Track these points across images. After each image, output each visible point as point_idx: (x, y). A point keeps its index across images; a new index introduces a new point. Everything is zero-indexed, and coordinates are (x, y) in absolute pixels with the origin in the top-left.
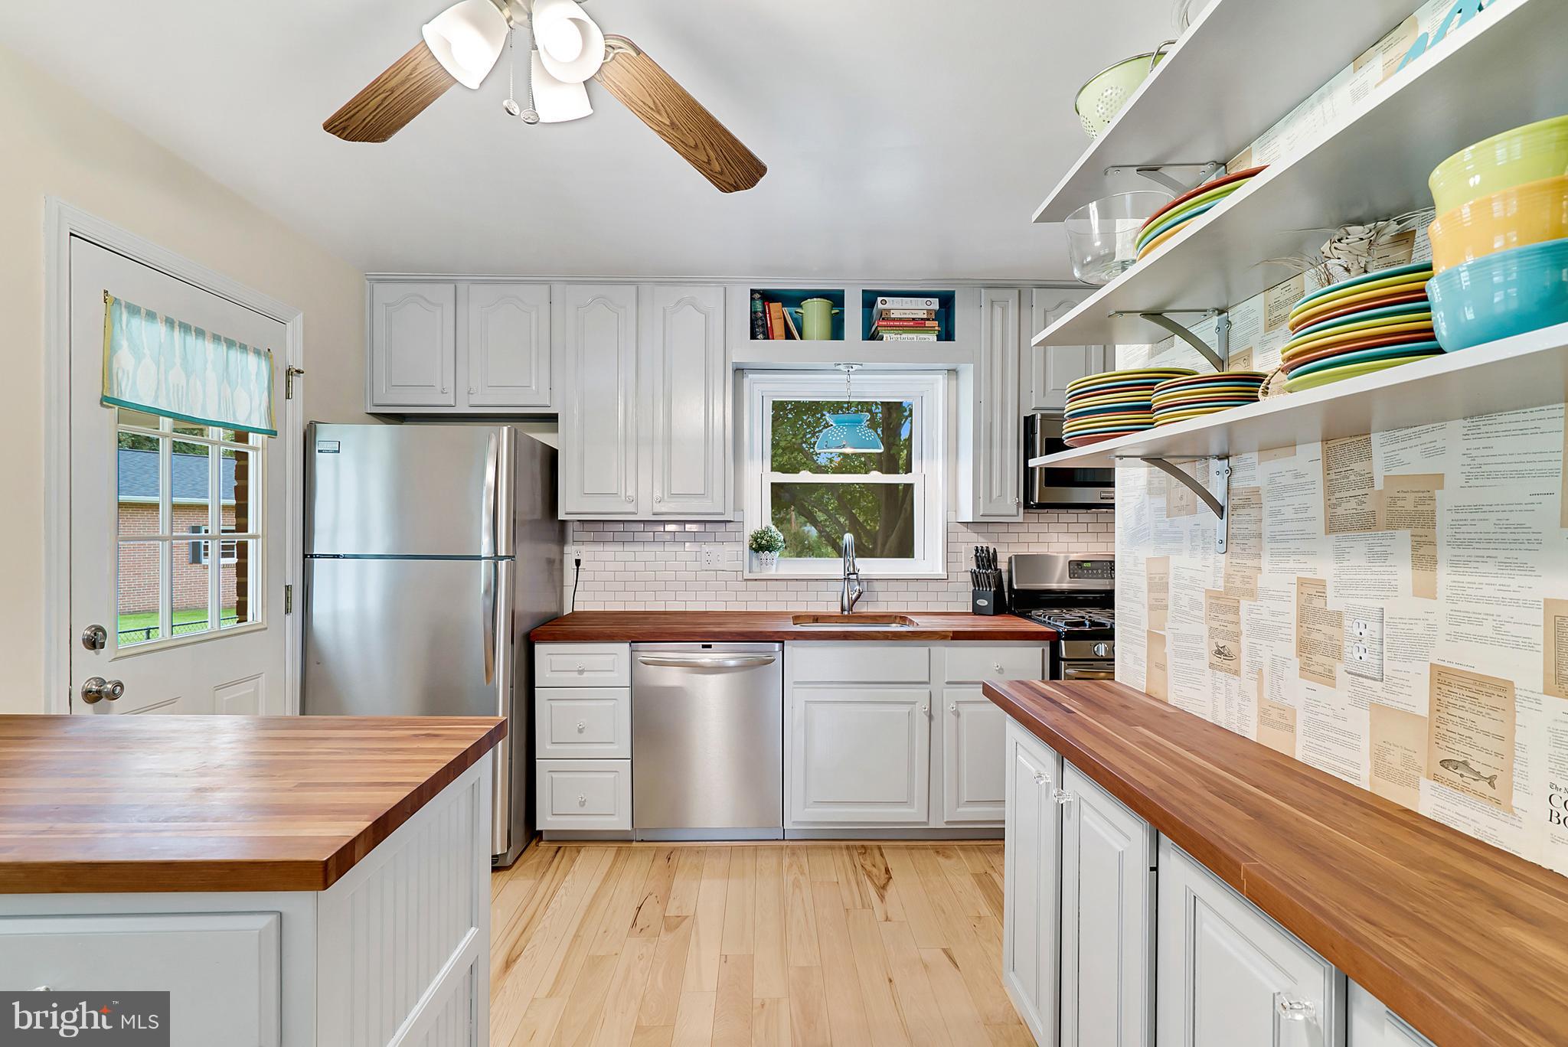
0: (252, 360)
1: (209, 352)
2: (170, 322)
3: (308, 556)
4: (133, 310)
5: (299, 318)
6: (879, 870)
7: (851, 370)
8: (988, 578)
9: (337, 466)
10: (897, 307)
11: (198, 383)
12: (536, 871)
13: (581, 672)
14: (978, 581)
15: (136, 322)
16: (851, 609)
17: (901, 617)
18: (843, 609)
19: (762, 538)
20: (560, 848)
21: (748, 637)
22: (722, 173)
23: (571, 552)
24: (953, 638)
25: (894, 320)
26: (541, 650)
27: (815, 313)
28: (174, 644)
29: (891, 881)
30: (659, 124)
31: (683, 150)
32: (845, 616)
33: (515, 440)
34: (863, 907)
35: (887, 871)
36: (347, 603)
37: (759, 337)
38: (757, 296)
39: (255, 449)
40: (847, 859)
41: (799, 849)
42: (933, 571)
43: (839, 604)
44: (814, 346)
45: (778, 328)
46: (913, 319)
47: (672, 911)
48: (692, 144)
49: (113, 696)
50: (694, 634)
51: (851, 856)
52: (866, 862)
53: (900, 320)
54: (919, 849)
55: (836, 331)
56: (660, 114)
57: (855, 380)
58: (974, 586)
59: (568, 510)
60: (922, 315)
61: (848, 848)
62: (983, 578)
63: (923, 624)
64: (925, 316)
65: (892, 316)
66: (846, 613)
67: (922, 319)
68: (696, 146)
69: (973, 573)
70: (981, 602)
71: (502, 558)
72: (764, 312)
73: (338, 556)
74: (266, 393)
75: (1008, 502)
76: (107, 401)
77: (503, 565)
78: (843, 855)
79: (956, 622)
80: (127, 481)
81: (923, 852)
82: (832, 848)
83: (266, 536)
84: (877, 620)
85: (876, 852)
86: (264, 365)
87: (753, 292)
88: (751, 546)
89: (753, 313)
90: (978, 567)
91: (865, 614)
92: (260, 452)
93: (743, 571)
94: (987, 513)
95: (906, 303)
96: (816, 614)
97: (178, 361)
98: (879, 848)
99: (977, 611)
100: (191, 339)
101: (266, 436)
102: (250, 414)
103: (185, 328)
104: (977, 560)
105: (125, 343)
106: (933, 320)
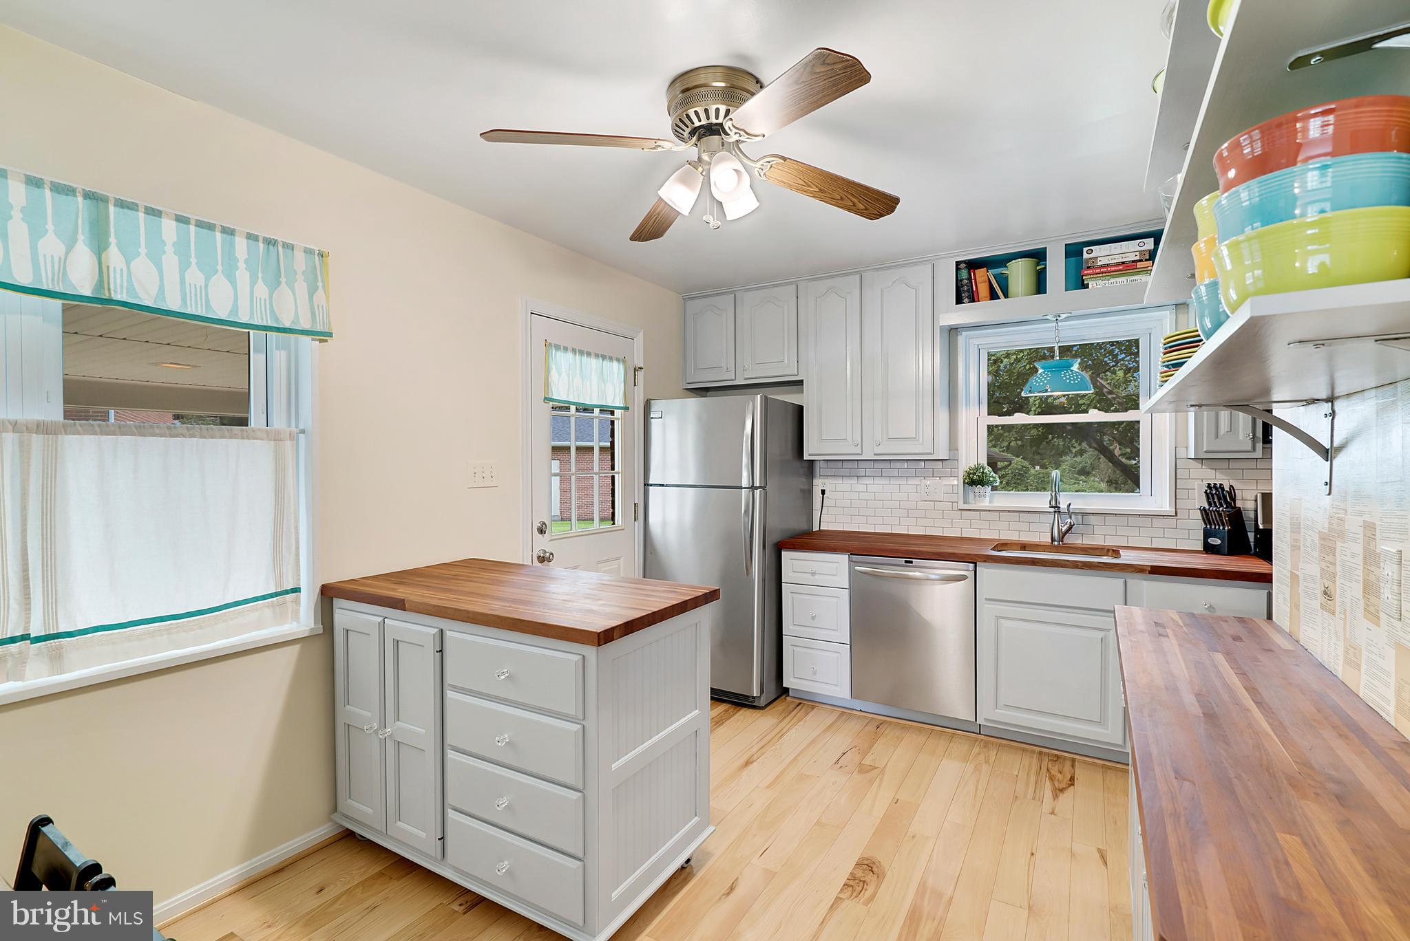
0: (615, 364)
1: (594, 363)
2: (574, 351)
3: (647, 485)
4: (558, 347)
5: (641, 334)
6: (1064, 777)
7: (1059, 318)
8: (1220, 515)
9: (664, 426)
10: (1104, 255)
11: (588, 383)
12: (780, 714)
13: (813, 574)
14: (1209, 520)
15: (559, 354)
16: (1061, 539)
17: (1113, 550)
18: (1053, 540)
19: (974, 474)
20: (800, 703)
21: (942, 557)
22: (866, 209)
23: (819, 484)
24: (1150, 573)
25: (1101, 267)
26: (786, 555)
27: (1019, 273)
28: (577, 534)
29: (1072, 787)
30: (811, 192)
31: (834, 203)
32: (1055, 546)
33: (766, 401)
34: (1033, 799)
35: (1072, 779)
36: (672, 516)
37: (964, 301)
38: (963, 266)
39: (618, 419)
40: (1035, 761)
41: (993, 744)
42: (1162, 508)
43: (1050, 534)
44: (1020, 302)
45: (983, 290)
46: (1123, 263)
47: (868, 761)
48: (839, 197)
49: (549, 560)
50: (898, 551)
51: (1040, 761)
52: (1053, 768)
53: (1108, 266)
54: (1116, 770)
55: (1040, 286)
56: (811, 187)
57: (1064, 326)
58: (1205, 523)
59: (810, 453)
60: (1132, 257)
61: (1040, 753)
62: (1213, 516)
63: (1126, 557)
64: (1138, 258)
65: (1099, 263)
66: (1056, 543)
67: (1133, 261)
68: (842, 198)
69: (1203, 510)
70: (1213, 541)
71: (757, 488)
72: (970, 279)
73: (663, 485)
74: (623, 384)
75: (1241, 438)
76: (547, 399)
77: (757, 492)
78: (1033, 758)
79: (1166, 558)
80: (581, 432)
81: (1120, 774)
82: (1024, 750)
83: (623, 472)
84: (1087, 551)
85: (1068, 764)
86: (622, 366)
87: (958, 263)
88: (964, 481)
89: (958, 281)
90: (1210, 504)
91: (1080, 546)
92: (620, 421)
93: (957, 502)
94: (1210, 449)
95: (1115, 248)
96: (1024, 544)
97: (578, 372)
98: (1073, 761)
99: (1209, 549)
100: (584, 358)
101: (623, 411)
102: (614, 399)
103: (582, 353)
104: (1208, 498)
105: (554, 367)
106: (1146, 260)
